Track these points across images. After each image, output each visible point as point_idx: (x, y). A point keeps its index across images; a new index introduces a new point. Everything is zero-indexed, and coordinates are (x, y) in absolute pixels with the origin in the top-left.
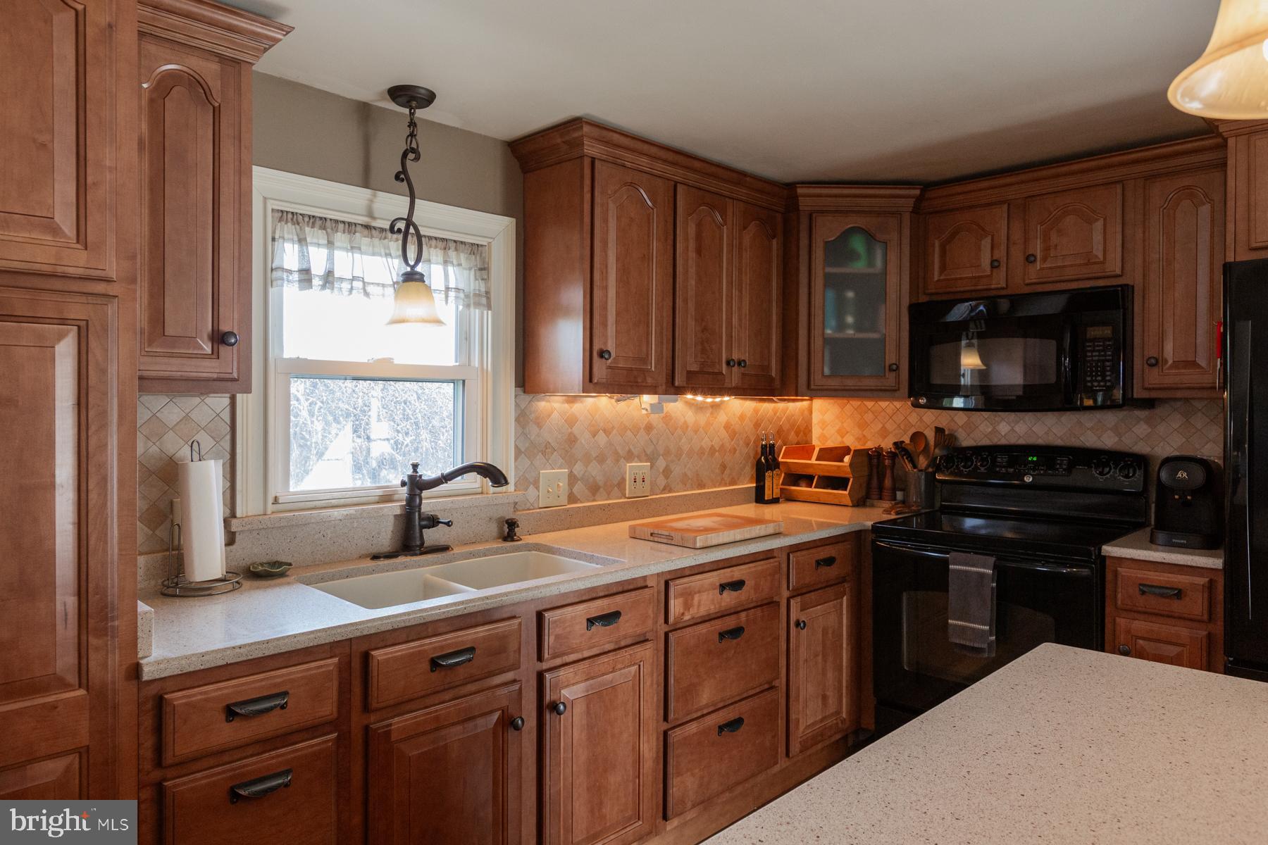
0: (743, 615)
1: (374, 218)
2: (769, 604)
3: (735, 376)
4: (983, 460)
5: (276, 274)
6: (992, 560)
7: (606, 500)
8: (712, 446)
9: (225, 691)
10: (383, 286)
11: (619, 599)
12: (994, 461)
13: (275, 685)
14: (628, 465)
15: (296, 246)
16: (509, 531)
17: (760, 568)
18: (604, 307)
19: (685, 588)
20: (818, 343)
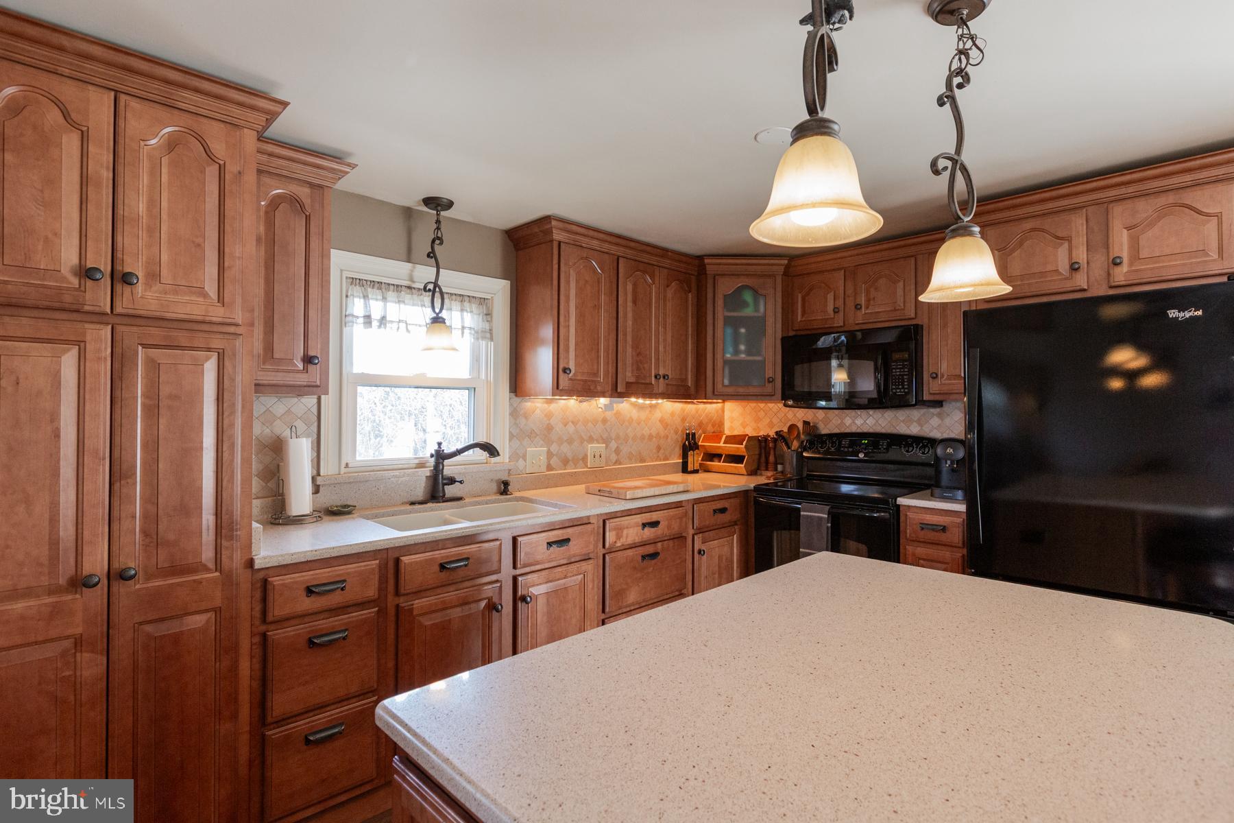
0: (659, 545)
1: (414, 282)
2: (680, 538)
3: (661, 386)
4: (833, 443)
5: (350, 318)
6: (827, 508)
7: (574, 469)
8: (651, 433)
9: (306, 578)
10: (420, 326)
11: (570, 530)
12: (840, 443)
13: (339, 575)
14: (589, 446)
15: (362, 300)
16: (504, 488)
17: (671, 513)
18: (567, 340)
19: (617, 525)
20: (720, 363)
